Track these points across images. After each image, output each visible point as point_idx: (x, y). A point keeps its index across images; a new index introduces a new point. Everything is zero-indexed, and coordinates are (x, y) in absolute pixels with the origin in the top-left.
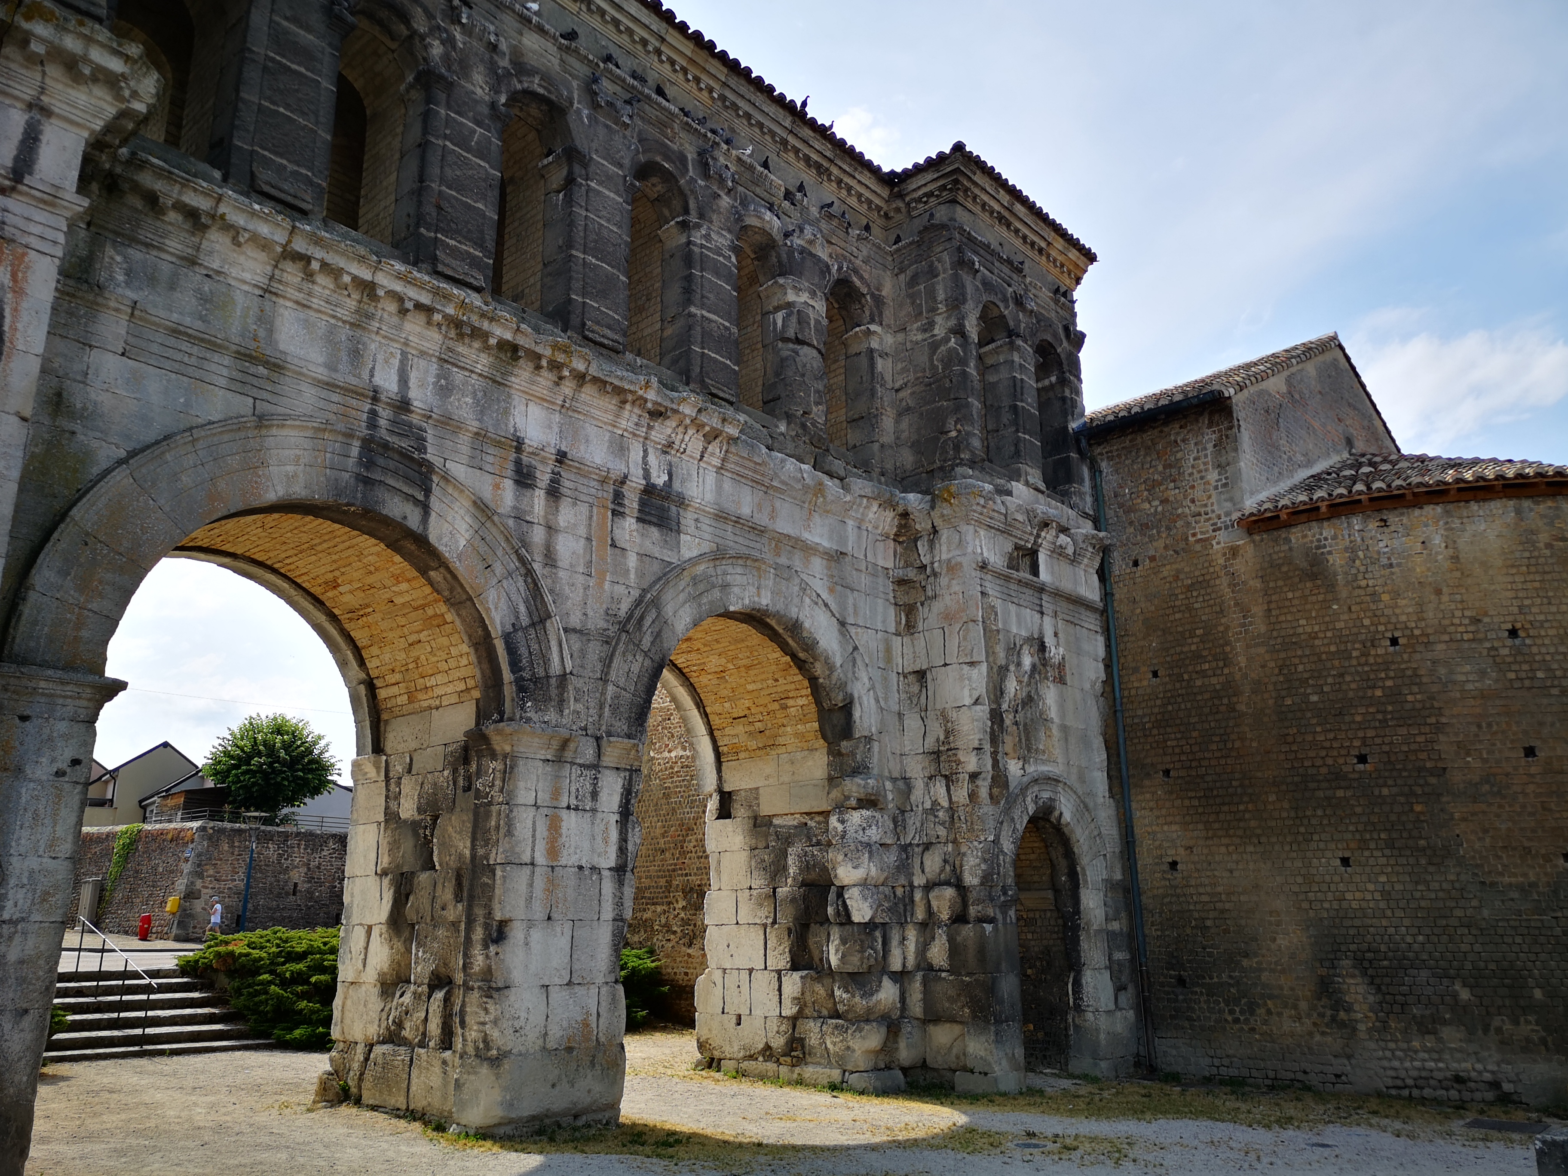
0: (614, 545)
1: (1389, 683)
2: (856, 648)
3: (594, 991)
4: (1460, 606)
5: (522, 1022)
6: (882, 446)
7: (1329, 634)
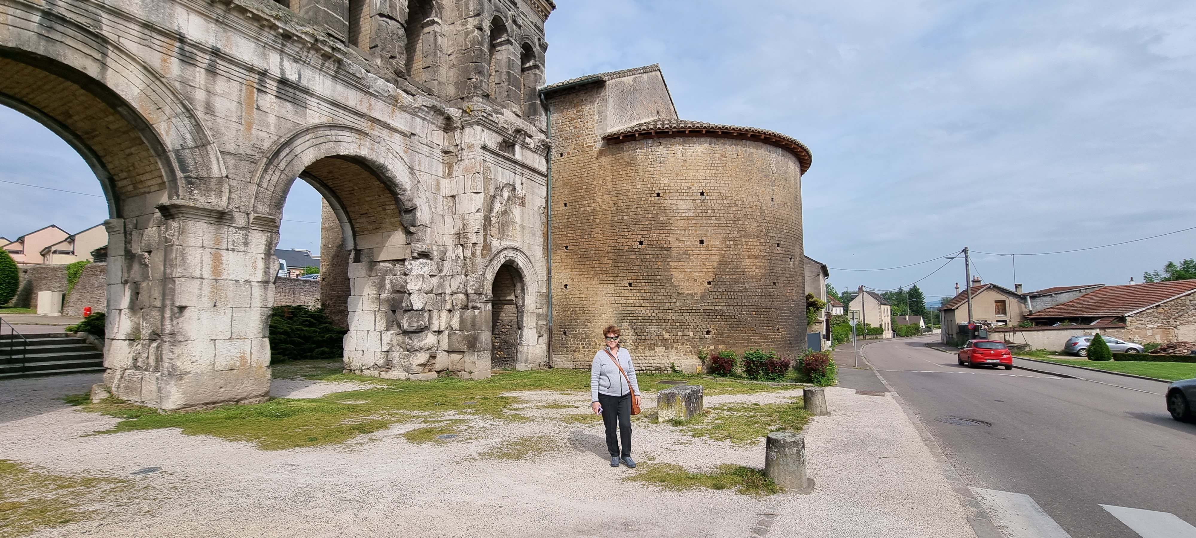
0: (258, 108)
1: (654, 212)
2: (419, 182)
3: (248, 342)
4: (684, 181)
5: (197, 358)
6: (439, 83)
7: (634, 190)
